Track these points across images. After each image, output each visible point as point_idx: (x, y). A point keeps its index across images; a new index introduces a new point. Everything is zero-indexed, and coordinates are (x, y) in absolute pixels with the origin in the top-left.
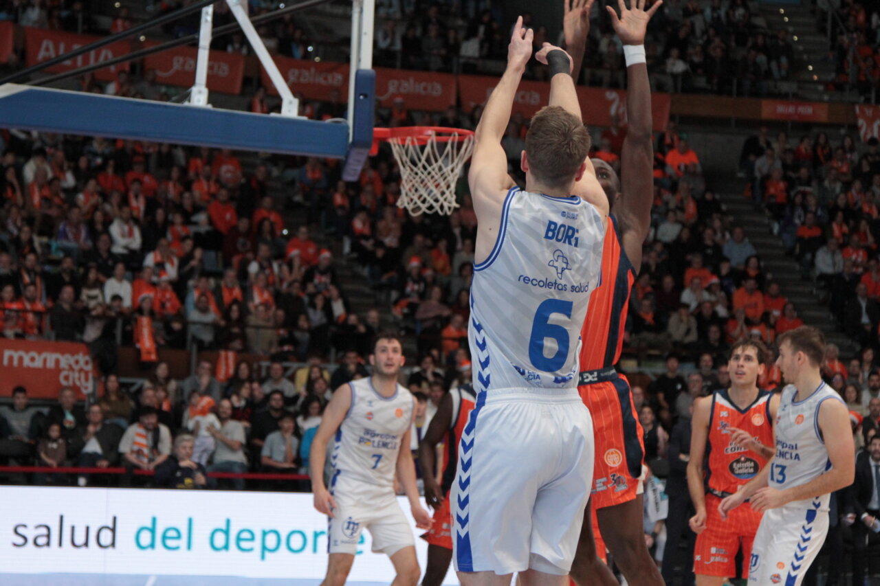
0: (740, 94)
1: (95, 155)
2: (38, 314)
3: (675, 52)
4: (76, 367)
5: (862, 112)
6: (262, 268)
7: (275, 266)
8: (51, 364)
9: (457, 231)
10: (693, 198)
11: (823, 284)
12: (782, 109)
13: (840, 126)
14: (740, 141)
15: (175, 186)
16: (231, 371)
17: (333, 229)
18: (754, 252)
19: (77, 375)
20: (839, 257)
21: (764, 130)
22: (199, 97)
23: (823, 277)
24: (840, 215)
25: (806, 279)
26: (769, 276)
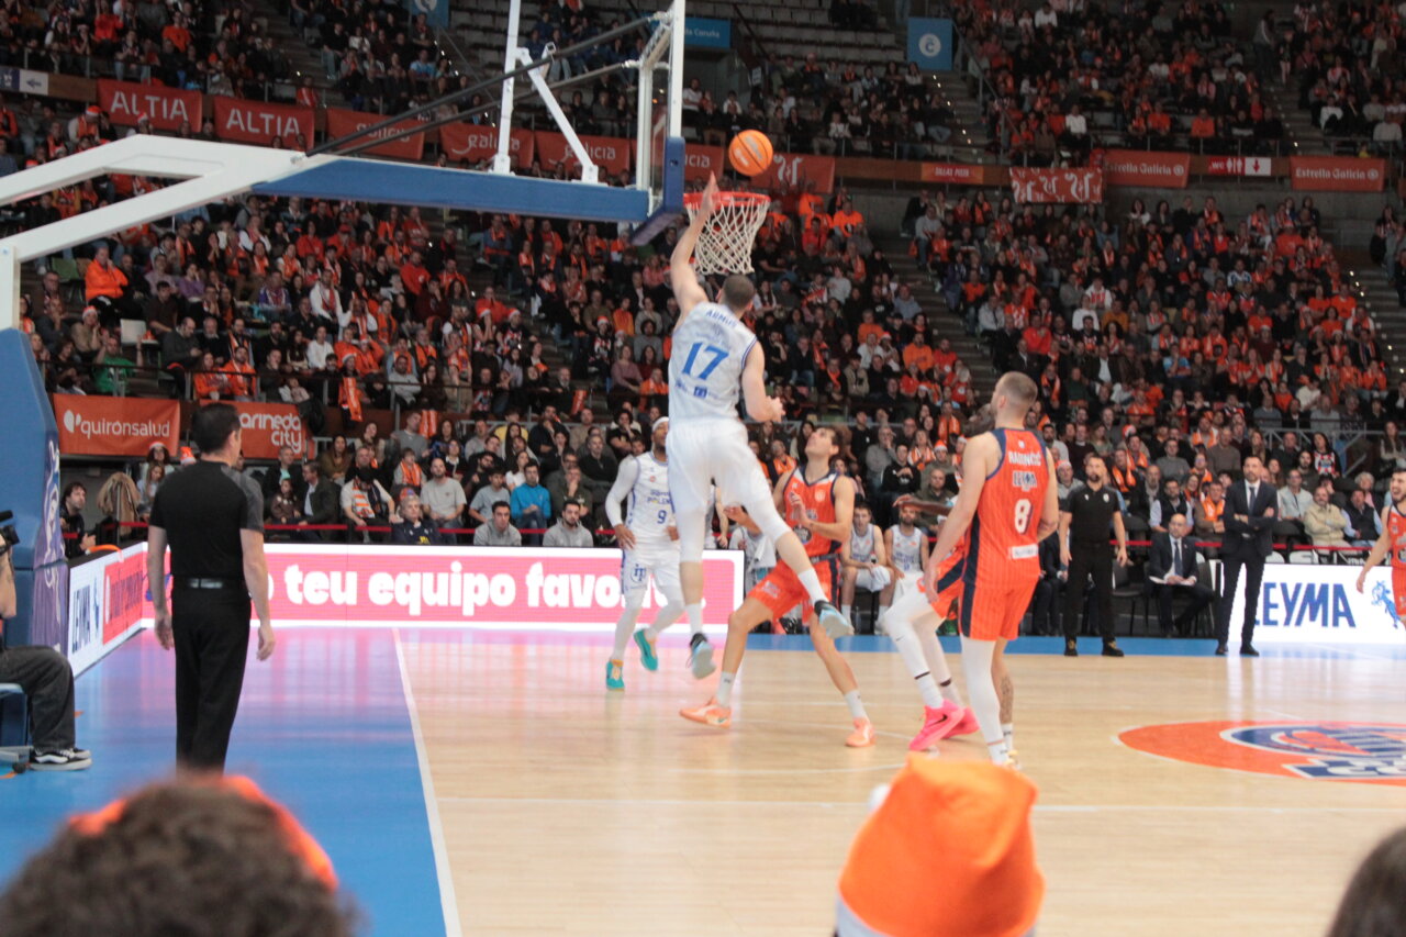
0: (900, 156)
1: (291, 221)
2: (246, 375)
3: (836, 116)
4: (287, 428)
5: (1015, 173)
6: (455, 328)
7: (468, 327)
8: (262, 425)
9: (640, 292)
10: (862, 257)
11: (986, 339)
12: (940, 172)
13: (995, 188)
14: (903, 203)
15: (367, 250)
16: (434, 430)
17: (520, 291)
18: (920, 310)
19: (287, 435)
20: (1000, 314)
21: (925, 192)
22: (502, 165)
23: (987, 332)
24: (999, 275)
25: (971, 334)
26: (935, 332)
